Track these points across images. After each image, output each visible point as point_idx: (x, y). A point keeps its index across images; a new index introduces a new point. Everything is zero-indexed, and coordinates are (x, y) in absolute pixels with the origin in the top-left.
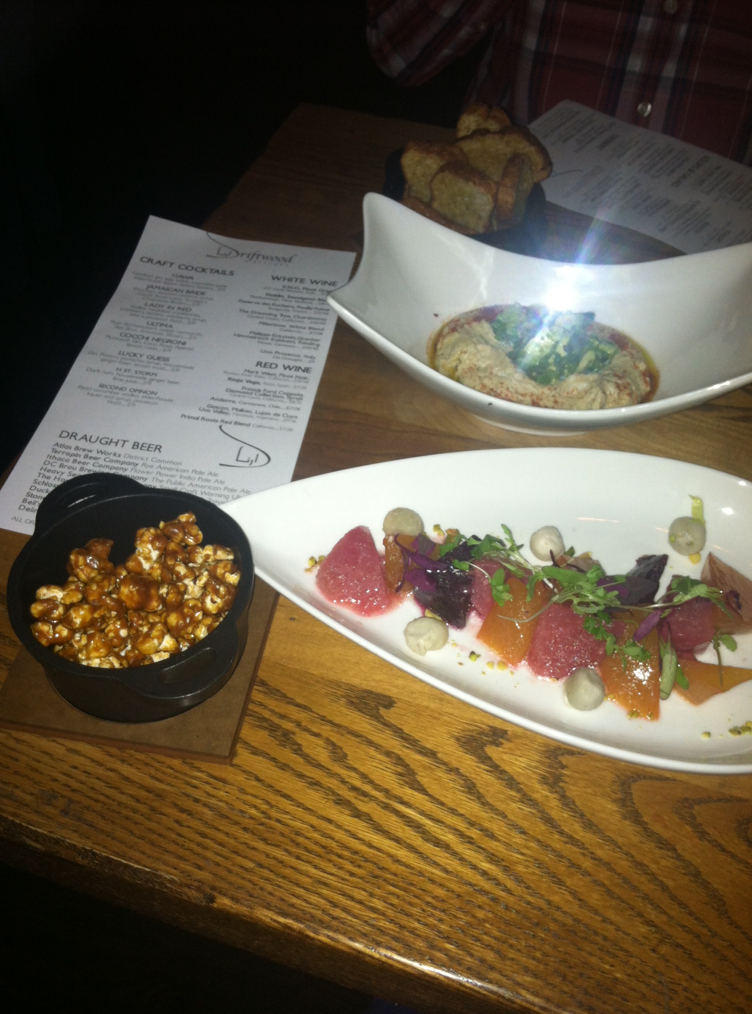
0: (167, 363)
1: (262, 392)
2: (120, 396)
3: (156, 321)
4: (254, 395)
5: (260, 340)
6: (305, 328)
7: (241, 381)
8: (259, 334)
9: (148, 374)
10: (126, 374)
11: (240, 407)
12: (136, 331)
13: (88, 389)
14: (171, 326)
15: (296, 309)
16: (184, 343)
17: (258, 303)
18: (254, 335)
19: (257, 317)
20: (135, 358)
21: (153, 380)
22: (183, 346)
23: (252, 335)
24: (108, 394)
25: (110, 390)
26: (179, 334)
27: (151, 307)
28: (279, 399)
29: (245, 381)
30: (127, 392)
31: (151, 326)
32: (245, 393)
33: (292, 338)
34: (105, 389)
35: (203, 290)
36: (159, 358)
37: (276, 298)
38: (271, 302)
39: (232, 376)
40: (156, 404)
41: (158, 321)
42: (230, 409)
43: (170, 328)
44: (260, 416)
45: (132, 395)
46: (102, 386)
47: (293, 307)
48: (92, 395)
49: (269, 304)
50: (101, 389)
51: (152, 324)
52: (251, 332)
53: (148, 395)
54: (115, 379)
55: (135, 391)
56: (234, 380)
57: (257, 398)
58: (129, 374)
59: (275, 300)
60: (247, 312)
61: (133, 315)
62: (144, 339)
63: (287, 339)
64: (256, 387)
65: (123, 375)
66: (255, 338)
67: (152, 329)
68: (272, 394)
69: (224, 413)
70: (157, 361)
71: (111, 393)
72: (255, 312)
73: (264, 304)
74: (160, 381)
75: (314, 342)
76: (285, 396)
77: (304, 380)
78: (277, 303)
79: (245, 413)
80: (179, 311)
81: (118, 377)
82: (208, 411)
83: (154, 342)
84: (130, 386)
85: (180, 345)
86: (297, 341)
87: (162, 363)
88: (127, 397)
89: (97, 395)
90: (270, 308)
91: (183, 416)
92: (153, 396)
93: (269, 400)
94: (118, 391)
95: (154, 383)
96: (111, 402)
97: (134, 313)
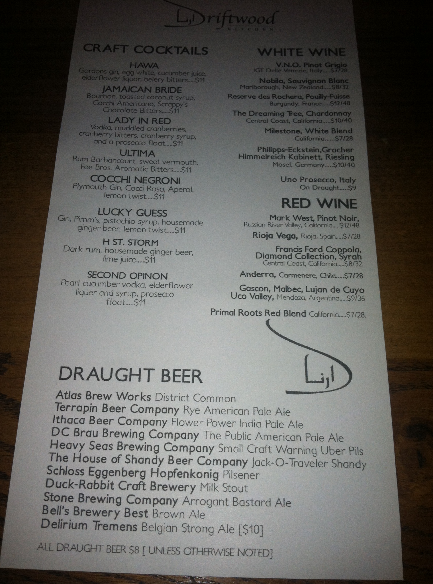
0: (165, 219)
1: (304, 253)
2: (120, 288)
3: (130, 147)
4: (294, 260)
5: (275, 161)
6: (326, 131)
7: (271, 236)
8: (270, 149)
9: (146, 242)
10: (117, 247)
11: (283, 282)
12: (109, 168)
13: (75, 283)
14: (152, 153)
15: (305, 100)
16: (178, 181)
17: (254, 97)
18: (264, 154)
19: (259, 121)
20: (120, 217)
21: (155, 252)
22: (178, 186)
23: (261, 153)
24: (104, 289)
25: (104, 280)
26: (166, 166)
27: (117, 124)
28: (329, 261)
29: (275, 236)
30: (128, 280)
31: (127, 158)
32: (283, 257)
33: (315, 150)
34: (97, 280)
35: (177, 85)
36: (152, 213)
37: (274, 84)
38: (269, 92)
39: (257, 230)
40: (171, 295)
41: (135, 147)
42: (271, 288)
43: (151, 158)
44: (313, 294)
45: (136, 285)
46: (92, 275)
47: (300, 97)
48: (84, 294)
49: (268, 97)
50: (92, 280)
51: (127, 152)
52: (259, 149)
53: (157, 282)
54: (105, 259)
55: (138, 276)
56: (261, 236)
57: (300, 264)
58: (122, 247)
59: (274, 88)
60: (244, 114)
61: (98, 142)
62: (125, 181)
63: (309, 154)
64: (292, 244)
65: (114, 251)
66: (267, 157)
67: (129, 161)
68: (317, 253)
69: (265, 297)
70: (151, 218)
71: (107, 284)
72: (255, 114)
73: (262, 97)
74: (166, 252)
75: (346, 154)
76: (336, 255)
77: (352, 222)
78: (277, 92)
79: (292, 294)
80: (155, 125)
81: (109, 255)
82: (244, 297)
83: (138, 184)
84: (128, 268)
85: (174, 185)
86: (323, 155)
87: (159, 219)
88: (130, 290)
89: (89, 293)
90: (271, 103)
91: (213, 311)
92: (163, 281)
93: (318, 264)
94: (114, 280)
95: (158, 256)
96: (112, 303)
97: (98, 138)
